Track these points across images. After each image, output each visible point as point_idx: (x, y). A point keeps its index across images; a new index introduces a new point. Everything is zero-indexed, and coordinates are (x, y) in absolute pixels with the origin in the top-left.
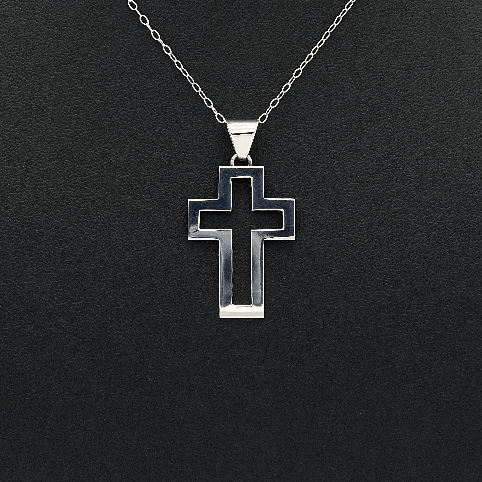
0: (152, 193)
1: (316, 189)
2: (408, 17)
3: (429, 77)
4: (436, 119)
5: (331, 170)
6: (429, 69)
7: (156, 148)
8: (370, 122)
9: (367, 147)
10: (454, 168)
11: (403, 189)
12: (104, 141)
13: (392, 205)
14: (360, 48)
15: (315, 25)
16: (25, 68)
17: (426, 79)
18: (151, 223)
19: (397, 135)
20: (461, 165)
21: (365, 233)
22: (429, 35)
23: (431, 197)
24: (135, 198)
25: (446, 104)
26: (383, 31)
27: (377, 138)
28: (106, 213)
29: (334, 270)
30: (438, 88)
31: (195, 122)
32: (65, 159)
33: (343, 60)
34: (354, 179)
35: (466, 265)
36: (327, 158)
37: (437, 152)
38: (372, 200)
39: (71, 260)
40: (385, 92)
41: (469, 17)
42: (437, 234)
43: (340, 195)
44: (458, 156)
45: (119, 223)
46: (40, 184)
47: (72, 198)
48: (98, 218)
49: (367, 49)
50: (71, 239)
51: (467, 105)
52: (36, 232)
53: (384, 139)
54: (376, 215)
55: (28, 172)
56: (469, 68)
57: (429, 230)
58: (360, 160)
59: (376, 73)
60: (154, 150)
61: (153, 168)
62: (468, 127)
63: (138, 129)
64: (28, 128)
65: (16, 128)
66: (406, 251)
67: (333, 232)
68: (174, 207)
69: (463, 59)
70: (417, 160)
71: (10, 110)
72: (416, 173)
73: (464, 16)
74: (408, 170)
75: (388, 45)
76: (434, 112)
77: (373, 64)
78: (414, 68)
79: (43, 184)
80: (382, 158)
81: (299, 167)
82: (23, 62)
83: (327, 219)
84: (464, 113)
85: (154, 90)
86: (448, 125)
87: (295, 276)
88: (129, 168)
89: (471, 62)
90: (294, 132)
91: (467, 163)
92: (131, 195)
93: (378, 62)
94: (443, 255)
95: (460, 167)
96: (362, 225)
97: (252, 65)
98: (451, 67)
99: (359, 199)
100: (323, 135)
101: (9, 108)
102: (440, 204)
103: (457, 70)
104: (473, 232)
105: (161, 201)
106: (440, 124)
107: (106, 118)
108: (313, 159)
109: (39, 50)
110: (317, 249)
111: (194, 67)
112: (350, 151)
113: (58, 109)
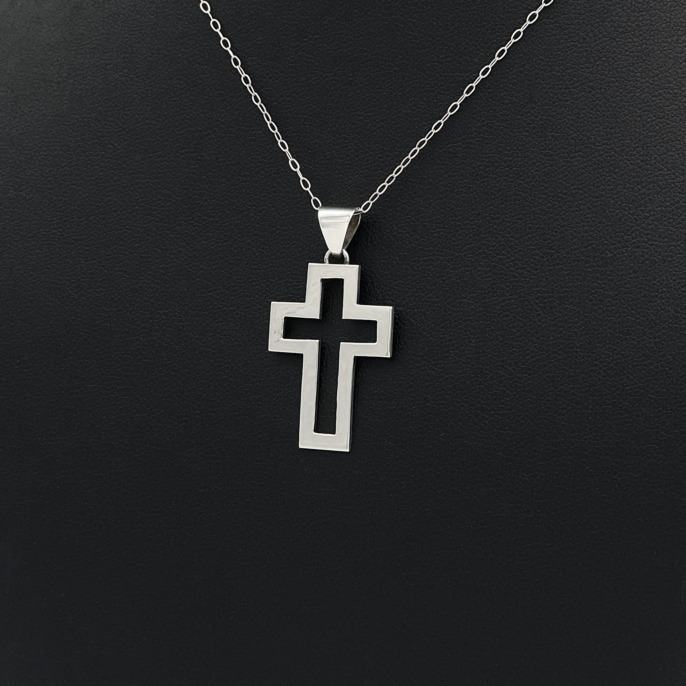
0: (237, 290)
1: (423, 297)
2: (560, 89)
3: (577, 166)
4: (579, 219)
5: (444, 276)
6: (579, 156)
7: (247, 236)
8: (498, 218)
9: (491, 250)
10: (592, 283)
11: (526, 306)
12: (192, 224)
13: (512, 325)
14: (496, 126)
15: (443, 94)
16: (118, 132)
17: (573, 168)
18: (233, 326)
19: (529, 237)
20: (602, 280)
21: (474, 357)
22: (584, 113)
23: (559, 317)
24: (217, 295)
25: (593, 201)
26: (526, 106)
27: (503, 239)
28: (185, 310)
29: (433, 400)
30: (586, 180)
31: (295, 207)
32: (148, 243)
33: (473, 139)
34: (470, 288)
35: (591, 407)
36: (441, 261)
37: (574, 261)
38: (487, 316)
39: (141, 363)
40: (520, 182)
41: (638, 93)
42: (560, 366)
43: (451, 308)
44: (599, 269)
45: (198, 323)
46: (119, 271)
47: (150, 289)
48: (175, 316)
49: (503, 126)
50: (144, 338)
51: (619, 205)
52: (108, 326)
53: (511, 241)
54: (490, 335)
55: (108, 255)
56: (629, 158)
57: (552, 359)
58: (481, 266)
59: (511, 158)
60: (245, 238)
61: (242, 260)
62: (617, 232)
63: (231, 211)
64: (114, 204)
65: (101, 202)
66: (521, 383)
67: (438, 354)
68: (260, 309)
69: (624, 146)
70: (549, 271)
71: (97, 180)
72: (545, 287)
73: (633, 91)
74: (536, 282)
75: (530, 124)
76: (577, 211)
77: (509, 146)
78: (559, 154)
79: (122, 271)
80: (507, 265)
81: (407, 269)
82: (118, 125)
83: (432, 337)
84: (615, 214)
85: (252, 165)
86: (593, 229)
87: (387, 404)
88: (216, 258)
89: (633, 150)
90: (406, 226)
91: (609, 278)
92: (215, 290)
93: (516, 145)
94: (565, 392)
95: (601, 282)
96: (472, 347)
97: (366, 141)
98: (606, 154)
99: (473, 315)
100: (439, 232)
101: (96, 178)
102: (569, 327)
103: (613, 160)
104: (604, 366)
105: (246, 300)
106: (583, 226)
107: (197, 196)
108: (425, 261)
109: (135, 111)
110: (416, 373)
111: (299, 139)
112: (469, 254)
113: (148, 182)
